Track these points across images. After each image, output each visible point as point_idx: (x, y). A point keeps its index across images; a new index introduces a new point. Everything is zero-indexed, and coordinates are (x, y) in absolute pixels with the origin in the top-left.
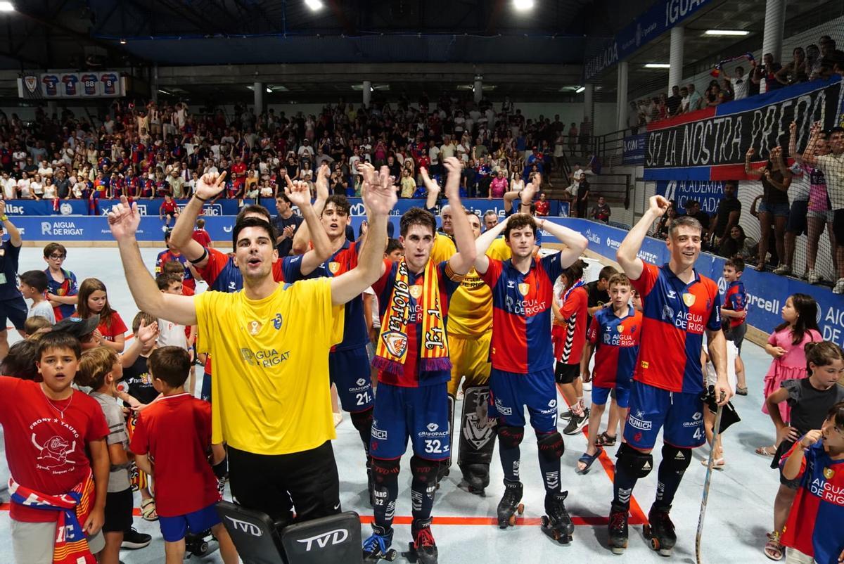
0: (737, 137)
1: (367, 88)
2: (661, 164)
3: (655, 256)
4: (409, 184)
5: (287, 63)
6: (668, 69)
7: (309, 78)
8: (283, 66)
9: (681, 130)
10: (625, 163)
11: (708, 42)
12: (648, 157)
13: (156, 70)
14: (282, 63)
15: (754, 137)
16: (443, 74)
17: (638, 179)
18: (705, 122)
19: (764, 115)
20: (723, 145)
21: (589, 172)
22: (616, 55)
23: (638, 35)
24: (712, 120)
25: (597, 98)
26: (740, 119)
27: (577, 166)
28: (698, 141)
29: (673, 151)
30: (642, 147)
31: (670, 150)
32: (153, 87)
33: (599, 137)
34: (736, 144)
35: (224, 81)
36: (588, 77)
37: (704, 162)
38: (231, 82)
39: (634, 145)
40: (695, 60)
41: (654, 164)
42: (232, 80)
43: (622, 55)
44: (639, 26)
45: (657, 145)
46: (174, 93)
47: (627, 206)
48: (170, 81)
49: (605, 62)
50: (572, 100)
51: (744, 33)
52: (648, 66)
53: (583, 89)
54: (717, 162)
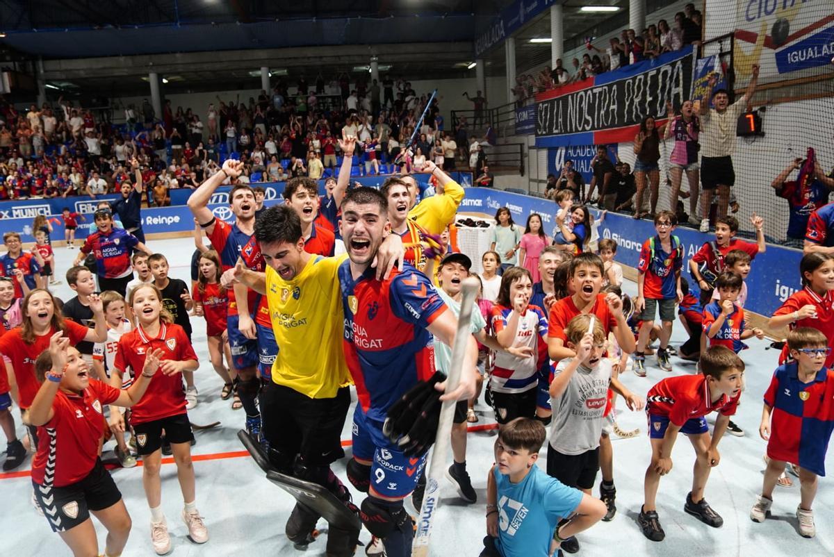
0: (614, 104)
1: (264, 74)
2: (551, 132)
3: (549, 216)
4: (316, 166)
5: (181, 52)
6: (550, 43)
7: (205, 66)
8: (178, 55)
9: (565, 100)
10: (518, 133)
11: (584, 17)
12: (538, 126)
13: (40, 64)
14: (174, 52)
15: (627, 103)
16: (338, 56)
17: (530, 148)
18: (586, 92)
19: (634, 83)
20: (602, 112)
21: (485, 143)
22: (503, 32)
23: (522, 12)
24: (592, 90)
25: (488, 72)
26: (615, 87)
27: (473, 139)
28: (581, 109)
29: (560, 120)
30: (532, 118)
31: (557, 119)
32: (39, 82)
33: (493, 110)
34: (613, 110)
35: (117, 73)
36: (478, 53)
37: (587, 128)
38: (125, 74)
39: (525, 115)
40: (574, 35)
41: (544, 133)
42: (124, 72)
43: (509, 31)
44: (522, 4)
45: (546, 115)
46: (64, 87)
47: (522, 172)
48: (58, 75)
49: (493, 39)
50: (465, 76)
51: (615, 9)
52: (533, 41)
53: (474, 65)
54: (598, 128)
